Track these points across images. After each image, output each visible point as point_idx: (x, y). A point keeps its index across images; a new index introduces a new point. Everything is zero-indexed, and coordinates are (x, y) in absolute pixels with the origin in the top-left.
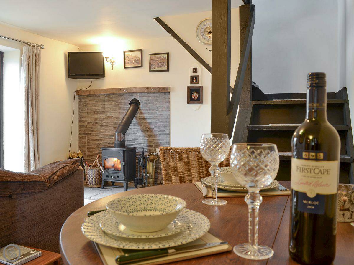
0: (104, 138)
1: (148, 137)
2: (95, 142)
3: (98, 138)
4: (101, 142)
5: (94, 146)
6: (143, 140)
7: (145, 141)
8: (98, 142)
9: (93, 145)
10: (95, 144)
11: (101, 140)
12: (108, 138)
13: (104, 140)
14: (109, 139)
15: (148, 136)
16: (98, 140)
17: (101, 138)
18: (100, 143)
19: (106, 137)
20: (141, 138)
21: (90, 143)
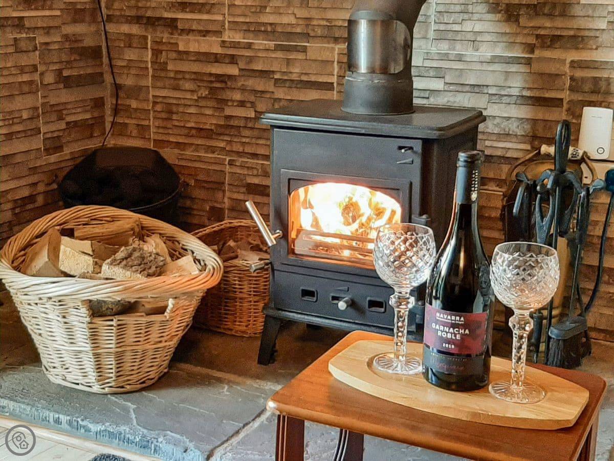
0: (249, 46)
1: (531, 48)
2: (196, 67)
3: (217, 49)
4: (233, 70)
5: (192, 91)
6: (497, 67)
7: (514, 68)
8: (214, 71)
9: (188, 85)
10: (198, 77)
11: (233, 60)
12: (278, 48)
13: (251, 59)
14: (279, 54)
15: (532, 40)
16: (217, 59)
17: (235, 45)
18: (230, 77)
19: (260, 43)
20: (486, 52)
21: (172, 75)
